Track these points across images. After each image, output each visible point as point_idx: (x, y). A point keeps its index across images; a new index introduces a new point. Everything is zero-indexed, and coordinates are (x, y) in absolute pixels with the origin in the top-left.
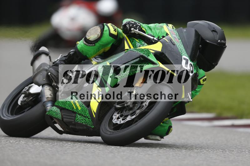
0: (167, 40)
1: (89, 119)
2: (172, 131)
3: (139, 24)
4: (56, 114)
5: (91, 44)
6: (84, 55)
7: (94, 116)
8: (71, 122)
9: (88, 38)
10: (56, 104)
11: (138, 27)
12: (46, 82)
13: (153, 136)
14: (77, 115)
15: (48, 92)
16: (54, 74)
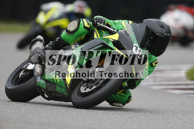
0: (123, 32)
1: (64, 89)
2: (131, 100)
3: (104, 20)
4: (42, 85)
5: (71, 33)
6: (66, 42)
7: (68, 87)
8: (52, 91)
9: (68, 29)
10: (43, 77)
11: (103, 22)
12: (37, 62)
13: (117, 103)
14: (57, 86)
15: (38, 69)
16: (43, 56)
